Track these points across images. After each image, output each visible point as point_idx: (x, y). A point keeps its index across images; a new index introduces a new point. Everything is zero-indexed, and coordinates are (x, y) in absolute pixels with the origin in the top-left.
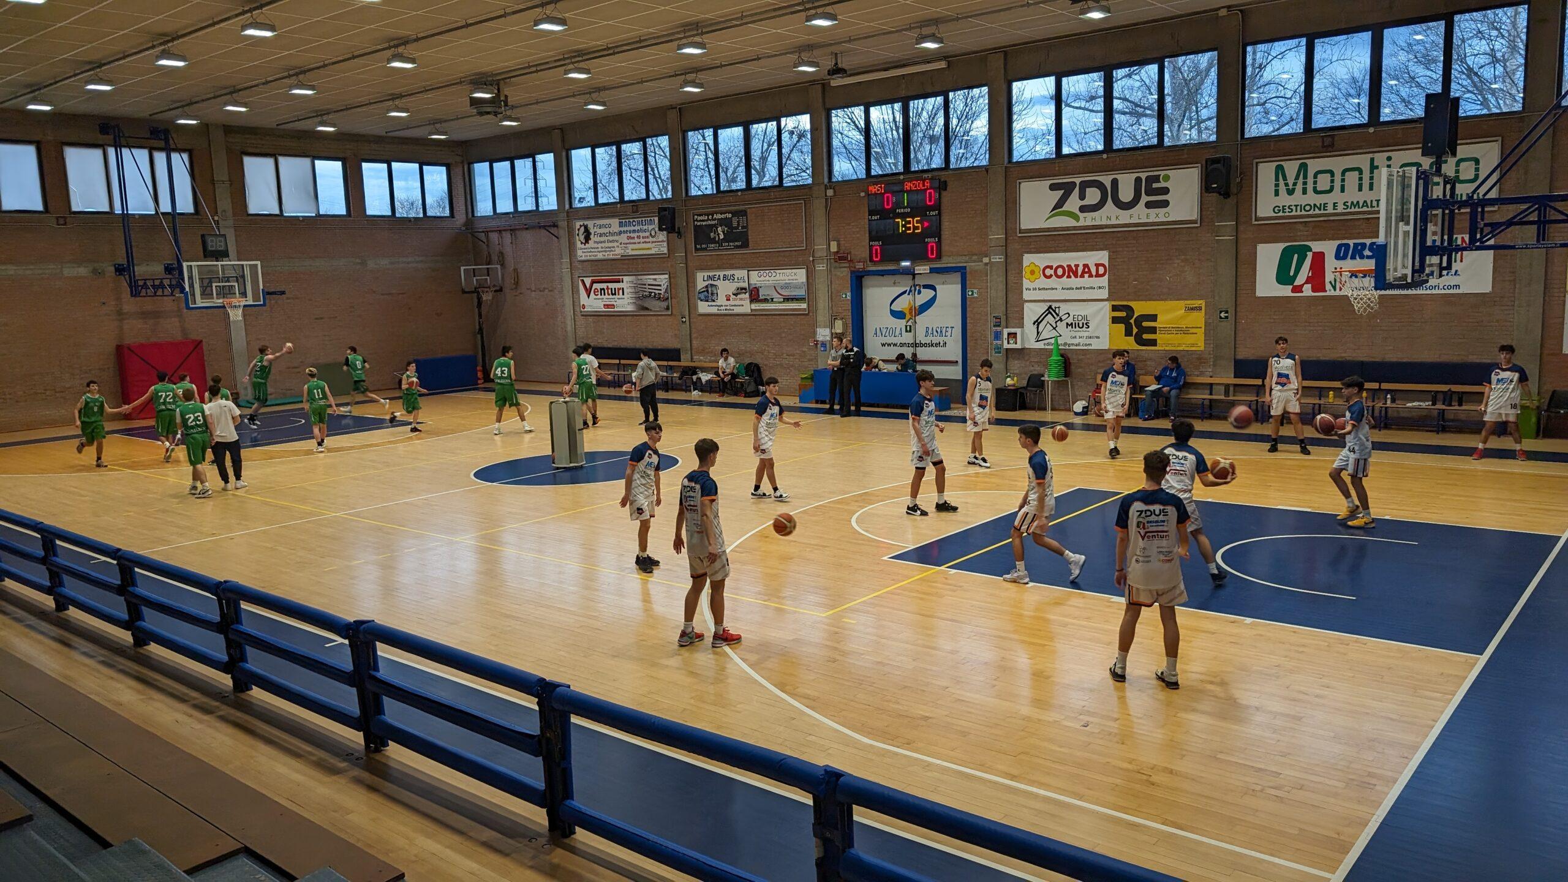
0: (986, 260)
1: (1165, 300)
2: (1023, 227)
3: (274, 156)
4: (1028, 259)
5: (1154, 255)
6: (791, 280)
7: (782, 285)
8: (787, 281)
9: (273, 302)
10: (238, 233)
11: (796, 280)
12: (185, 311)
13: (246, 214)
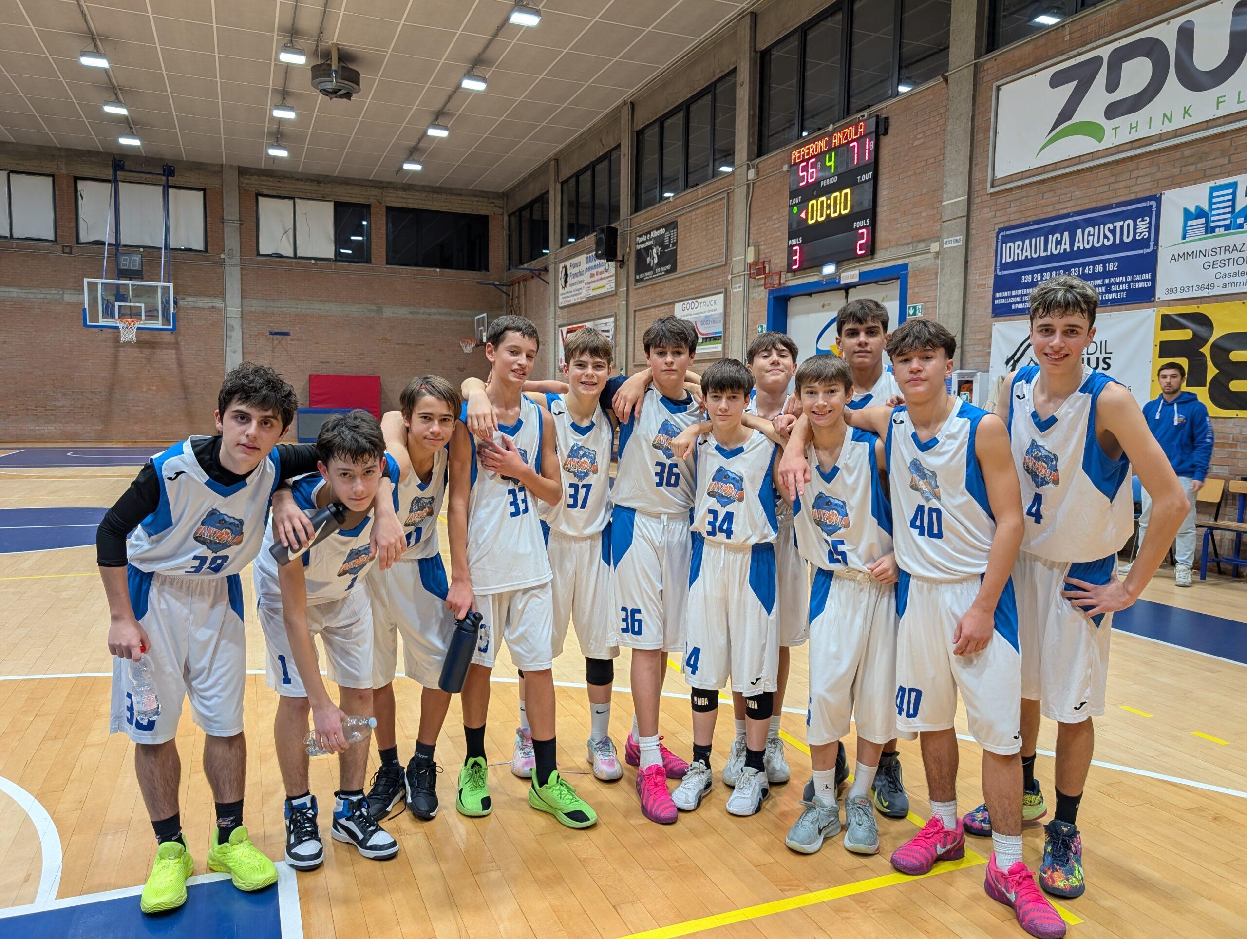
0: (935, 247)
2: (999, 174)
3: (292, 198)
6: (712, 311)
7: (701, 319)
8: (707, 314)
9: (276, 342)
10: (244, 272)
11: (715, 310)
12: (182, 343)
13: (258, 254)
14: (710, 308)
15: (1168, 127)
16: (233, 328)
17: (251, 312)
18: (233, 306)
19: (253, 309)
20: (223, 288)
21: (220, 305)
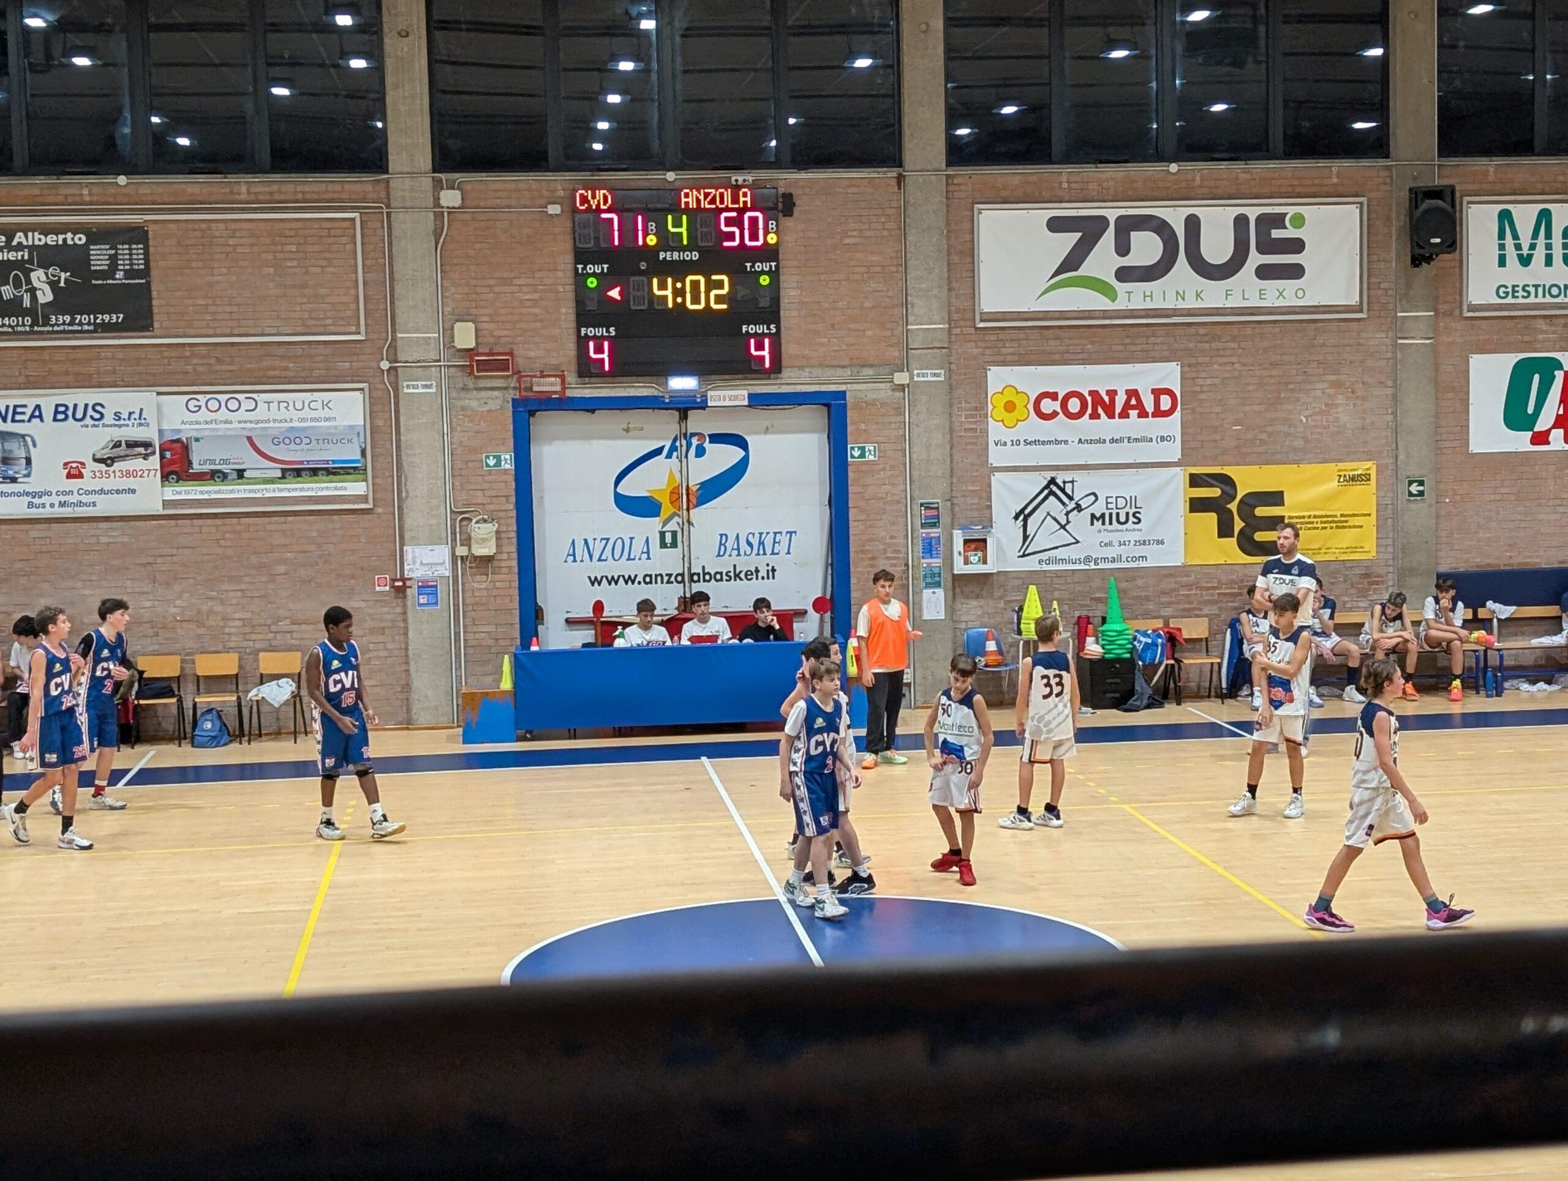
0: (901, 378)
1: (1297, 462)
2: (986, 308)
4: (998, 378)
5: (1275, 372)
6: (313, 420)
7: (276, 433)
8: (295, 424)
11: (327, 419)
14: (307, 413)
15: (1181, 305)
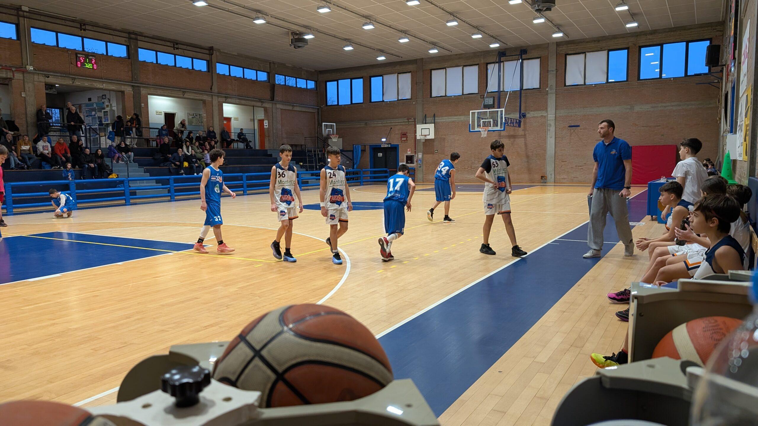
3: (585, 53)
9: (572, 131)
10: (557, 96)
12: (527, 135)
13: (565, 86)
16: (551, 125)
17: (560, 116)
18: (551, 114)
19: (561, 115)
20: (547, 105)
21: (545, 115)
